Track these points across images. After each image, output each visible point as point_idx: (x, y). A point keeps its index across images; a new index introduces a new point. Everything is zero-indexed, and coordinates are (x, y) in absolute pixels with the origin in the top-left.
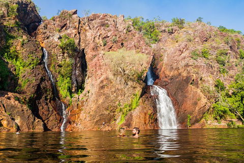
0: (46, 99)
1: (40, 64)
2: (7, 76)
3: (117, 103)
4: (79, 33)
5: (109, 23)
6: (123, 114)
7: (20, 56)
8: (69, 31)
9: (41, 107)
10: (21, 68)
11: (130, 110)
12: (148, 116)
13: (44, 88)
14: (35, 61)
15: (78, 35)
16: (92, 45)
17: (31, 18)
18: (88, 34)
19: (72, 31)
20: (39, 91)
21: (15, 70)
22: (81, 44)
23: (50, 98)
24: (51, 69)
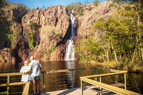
0: (22, 49)
1: (21, 34)
2: (8, 41)
3: (45, 49)
4: (39, 18)
5: (53, 11)
6: (47, 54)
7: (14, 32)
8: (34, 18)
9: (19, 52)
10: (13, 37)
11: (50, 53)
12: (58, 55)
13: (20, 45)
14: (18, 34)
15: (38, 19)
16: (44, 23)
17: (21, 14)
18: (42, 18)
19: (35, 18)
20: (18, 46)
21: (11, 38)
22: (40, 23)
23: (24, 48)
24: (26, 36)
